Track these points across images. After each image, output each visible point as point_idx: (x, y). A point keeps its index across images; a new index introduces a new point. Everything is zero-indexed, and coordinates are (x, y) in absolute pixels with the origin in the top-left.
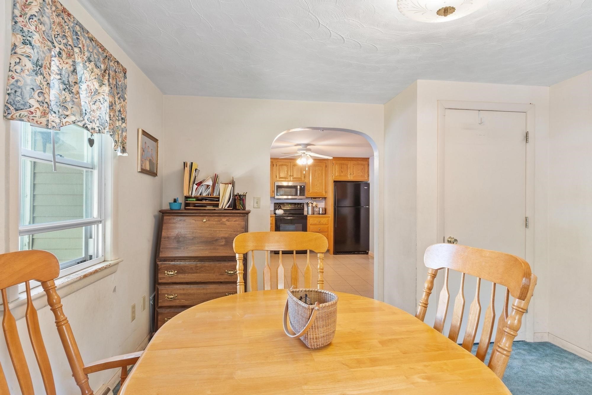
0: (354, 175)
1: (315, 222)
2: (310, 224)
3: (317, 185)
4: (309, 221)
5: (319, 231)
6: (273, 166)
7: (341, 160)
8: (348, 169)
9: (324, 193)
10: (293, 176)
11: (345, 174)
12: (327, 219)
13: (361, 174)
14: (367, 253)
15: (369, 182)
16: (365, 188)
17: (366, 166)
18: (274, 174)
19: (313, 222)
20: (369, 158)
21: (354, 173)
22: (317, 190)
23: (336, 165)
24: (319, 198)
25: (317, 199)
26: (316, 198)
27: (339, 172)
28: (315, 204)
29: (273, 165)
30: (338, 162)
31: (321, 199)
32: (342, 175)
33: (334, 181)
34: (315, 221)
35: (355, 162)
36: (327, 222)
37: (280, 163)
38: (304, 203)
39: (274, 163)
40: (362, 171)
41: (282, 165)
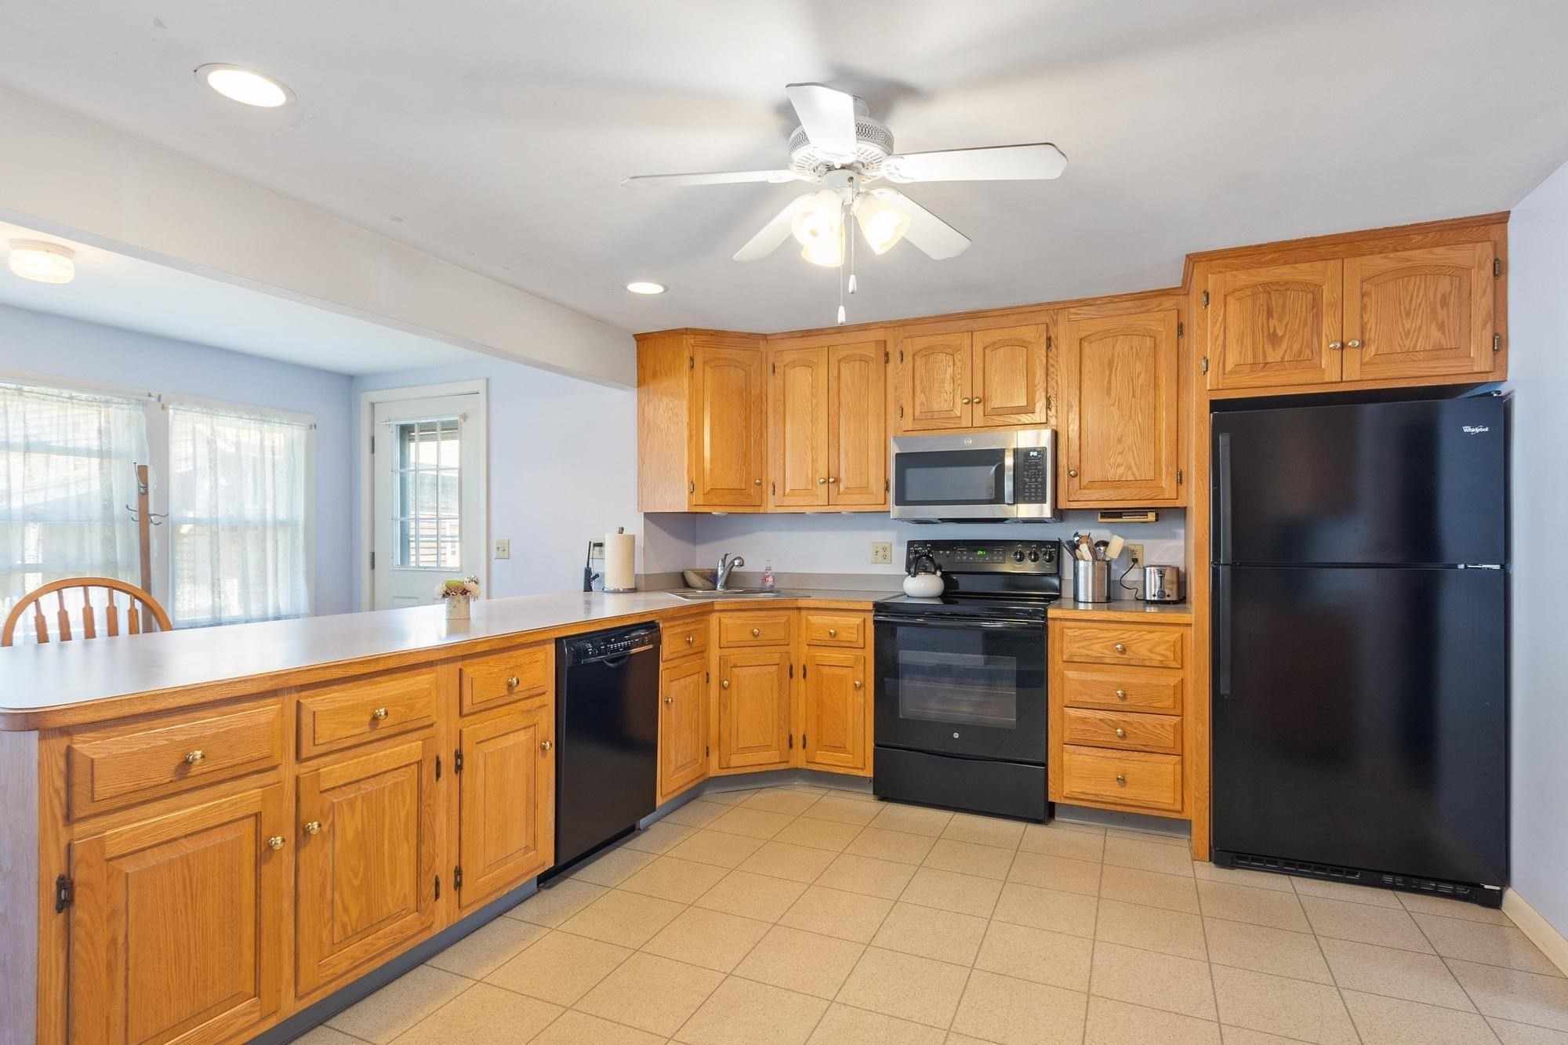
0: (1372, 350)
1: (1097, 650)
2: (1065, 657)
3: (1120, 440)
4: (1057, 646)
5: (1117, 701)
6: (887, 361)
7: (1273, 262)
8: (1318, 316)
9: (1167, 483)
10: (983, 401)
11: (1296, 347)
12: (1174, 635)
13: (1435, 334)
14: (1494, 901)
15: (1504, 389)
16: (1467, 429)
17: (1482, 277)
18: (891, 398)
19: (1083, 651)
20: (1503, 218)
21: (1371, 334)
22: (1121, 470)
23: (1231, 300)
24: (1142, 511)
25: (1125, 519)
26: (1120, 515)
27: (1248, 342)
28: (1117, 544)
29: (887, 354)
30: (1243, 278)
31: (1151, 517)
32: (1274, 356)
33: (1215, 405)
34: (1097, 647)
35: (1377, 263)
36: (1171, 655)
37: (920, 343)
38: (1064, 540)
39: (890, 349)
40: (1442, 314)
41: (928, 352)
